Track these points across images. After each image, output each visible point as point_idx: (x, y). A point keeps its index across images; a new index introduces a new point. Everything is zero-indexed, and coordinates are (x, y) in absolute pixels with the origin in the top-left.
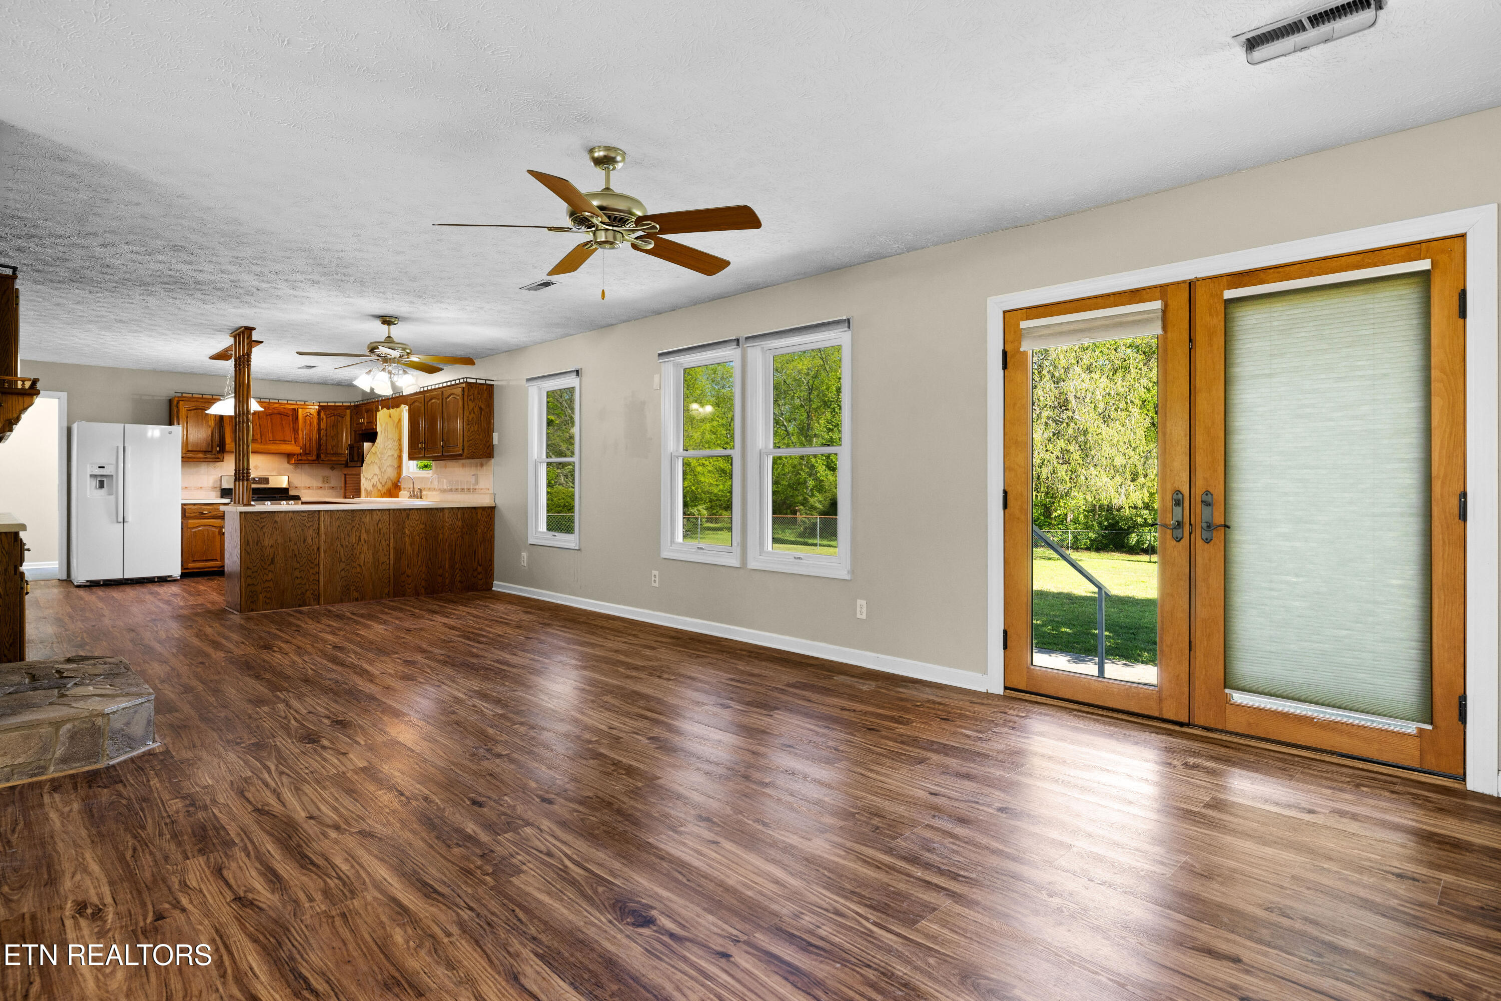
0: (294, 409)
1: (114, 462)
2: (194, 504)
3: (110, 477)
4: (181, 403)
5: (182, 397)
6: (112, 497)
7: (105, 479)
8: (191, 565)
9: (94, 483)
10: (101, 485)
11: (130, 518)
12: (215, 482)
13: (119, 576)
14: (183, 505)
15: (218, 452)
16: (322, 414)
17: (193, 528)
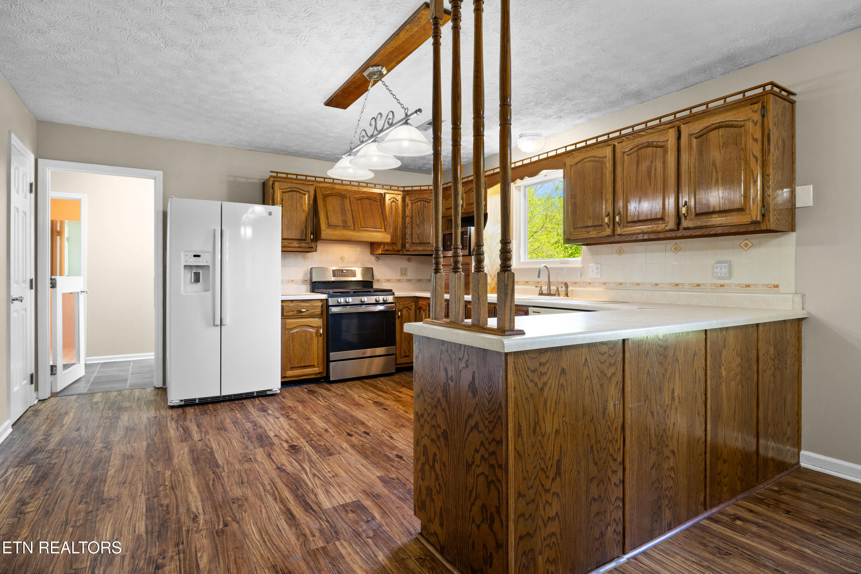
0: (381, 194)
1: (211, 249)
2: (292, 301)
3: (205, 267)
4: (277, 184)
5: (277, 177)
6: (209, 294)
7: (200, 271)
8: (290, 373)
9: (189, 276)
10: (197, 279)
11: (227, 320)
12: (305, 274)
13: (215, 393)
14: (283, 301)
15: (312, 240)
16: (407, 200)
17: (291, 329)
